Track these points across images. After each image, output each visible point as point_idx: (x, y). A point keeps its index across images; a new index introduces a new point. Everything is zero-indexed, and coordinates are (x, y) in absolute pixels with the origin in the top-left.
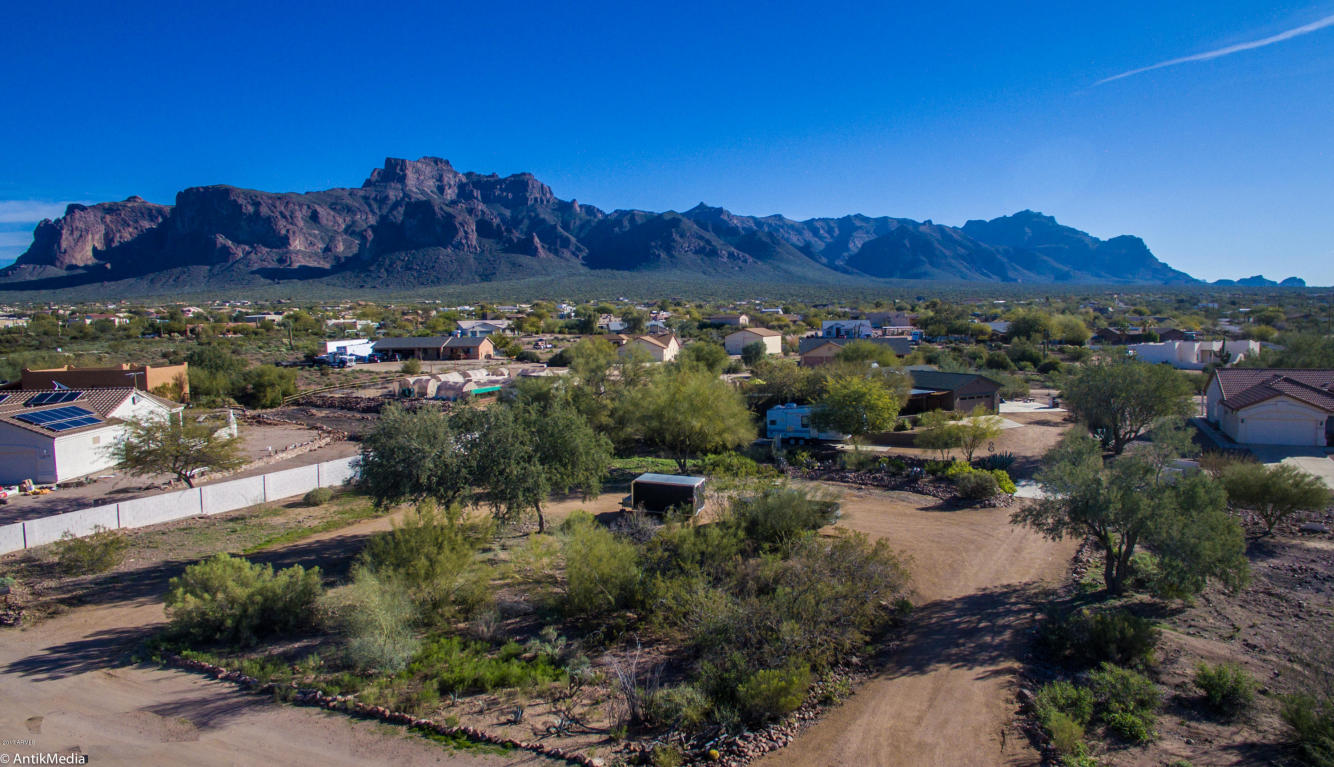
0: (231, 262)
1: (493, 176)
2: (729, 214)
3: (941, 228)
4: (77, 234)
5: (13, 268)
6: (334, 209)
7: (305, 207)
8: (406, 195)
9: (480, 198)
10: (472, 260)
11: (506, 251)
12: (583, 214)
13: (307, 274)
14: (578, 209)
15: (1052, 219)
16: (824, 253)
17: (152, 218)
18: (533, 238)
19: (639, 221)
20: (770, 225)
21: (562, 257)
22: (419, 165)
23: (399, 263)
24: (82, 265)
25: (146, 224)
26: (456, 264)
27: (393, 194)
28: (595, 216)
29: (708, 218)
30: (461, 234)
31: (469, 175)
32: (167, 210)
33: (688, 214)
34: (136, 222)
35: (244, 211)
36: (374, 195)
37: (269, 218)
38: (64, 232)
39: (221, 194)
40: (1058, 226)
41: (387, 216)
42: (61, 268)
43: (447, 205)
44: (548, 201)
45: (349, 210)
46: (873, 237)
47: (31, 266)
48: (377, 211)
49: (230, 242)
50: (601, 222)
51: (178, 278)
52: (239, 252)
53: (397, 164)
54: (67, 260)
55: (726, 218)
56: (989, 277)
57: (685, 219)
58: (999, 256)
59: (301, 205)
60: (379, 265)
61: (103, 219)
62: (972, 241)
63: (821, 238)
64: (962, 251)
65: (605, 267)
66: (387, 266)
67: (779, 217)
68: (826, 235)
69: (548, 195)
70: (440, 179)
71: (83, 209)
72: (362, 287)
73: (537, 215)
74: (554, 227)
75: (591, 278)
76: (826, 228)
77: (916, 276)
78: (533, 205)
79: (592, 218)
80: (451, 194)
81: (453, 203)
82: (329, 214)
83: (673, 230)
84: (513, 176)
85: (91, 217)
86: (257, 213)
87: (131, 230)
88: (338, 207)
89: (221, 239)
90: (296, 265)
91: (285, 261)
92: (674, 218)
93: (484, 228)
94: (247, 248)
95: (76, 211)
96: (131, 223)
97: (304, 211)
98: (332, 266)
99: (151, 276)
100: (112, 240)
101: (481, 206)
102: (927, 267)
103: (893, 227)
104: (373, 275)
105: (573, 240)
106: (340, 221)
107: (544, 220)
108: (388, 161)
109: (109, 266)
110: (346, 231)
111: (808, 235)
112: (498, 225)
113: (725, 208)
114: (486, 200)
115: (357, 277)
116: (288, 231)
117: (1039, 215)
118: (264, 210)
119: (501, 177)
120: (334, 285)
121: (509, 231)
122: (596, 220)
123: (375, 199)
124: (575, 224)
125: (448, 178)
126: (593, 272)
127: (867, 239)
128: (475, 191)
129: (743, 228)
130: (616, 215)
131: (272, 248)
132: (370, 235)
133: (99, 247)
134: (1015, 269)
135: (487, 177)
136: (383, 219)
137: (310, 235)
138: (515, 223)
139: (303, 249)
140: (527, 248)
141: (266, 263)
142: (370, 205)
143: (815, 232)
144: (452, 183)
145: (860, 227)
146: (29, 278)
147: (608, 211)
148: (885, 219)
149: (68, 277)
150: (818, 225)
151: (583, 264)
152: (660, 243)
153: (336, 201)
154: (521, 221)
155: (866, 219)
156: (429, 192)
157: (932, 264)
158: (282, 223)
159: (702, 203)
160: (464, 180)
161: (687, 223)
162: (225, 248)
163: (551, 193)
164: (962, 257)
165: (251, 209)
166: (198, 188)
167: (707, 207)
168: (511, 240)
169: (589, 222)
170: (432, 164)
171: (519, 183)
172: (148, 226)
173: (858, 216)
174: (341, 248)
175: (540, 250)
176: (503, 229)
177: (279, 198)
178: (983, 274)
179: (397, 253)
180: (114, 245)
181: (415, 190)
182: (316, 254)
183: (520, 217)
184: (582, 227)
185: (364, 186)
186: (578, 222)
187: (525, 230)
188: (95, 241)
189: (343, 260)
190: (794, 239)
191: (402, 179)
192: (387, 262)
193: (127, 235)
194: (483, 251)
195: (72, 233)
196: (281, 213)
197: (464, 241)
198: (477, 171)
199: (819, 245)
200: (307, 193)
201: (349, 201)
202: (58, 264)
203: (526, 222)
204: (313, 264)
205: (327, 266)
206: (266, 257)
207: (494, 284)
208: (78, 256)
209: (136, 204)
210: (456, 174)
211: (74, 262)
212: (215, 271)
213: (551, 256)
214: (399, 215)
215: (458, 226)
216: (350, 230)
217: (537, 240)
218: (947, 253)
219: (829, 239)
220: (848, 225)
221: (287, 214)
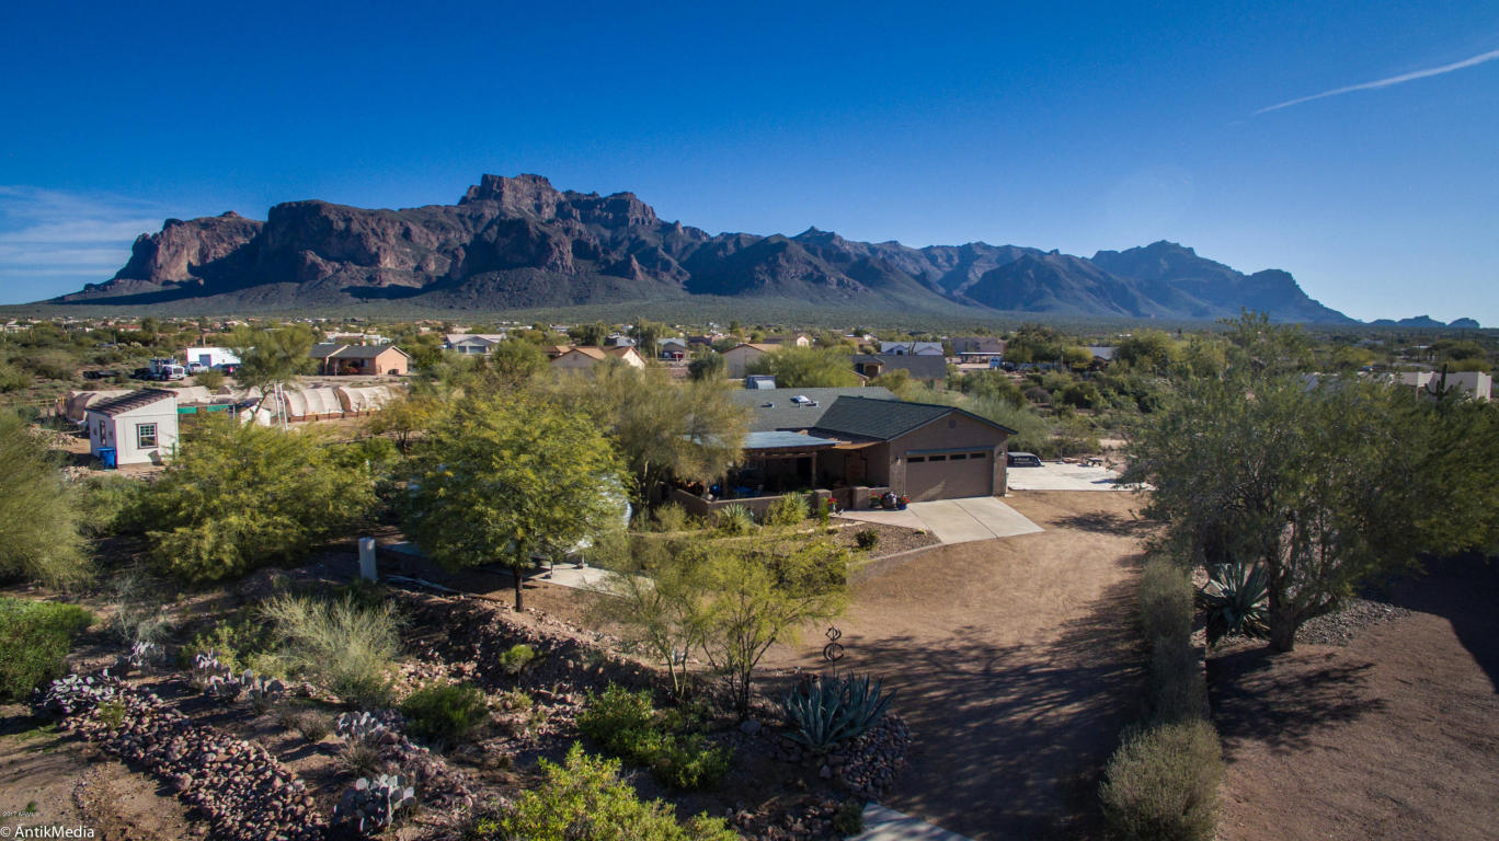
0: (320, 280)
1: (594, 194)
2: (841, 240)
3: (1069, 259)
4: (173, 249)
5: (111, 283)
6: (427, 227)
7: (398, 224)
8: (502, 214)
9: (579, 217)
10: (566, 282)
11: (602, 273)
12: (688, 238)
13: (396, 293)
14: (681, 231)
15: (1190, 250)
16: (942, 283)
17: (246, 233)
18: (630, 260)
19: (745, 245)
20: (885, 252)
21: (660, 281)
22: (517, 182)
23: (491, 284)
24: (176, 280)
25: (241, 240)
26: (549, 286)
27: (489, 212)
28: (699, 238)
29: (820, 243)
30: (556, 254)
31: (568, 193)
32: (261, 225)
33: (797, 239)
34: (231, 237)
35: (335, 227)
36: (469, 213)
37: (359, 235)
38: (161, 247)
39: (313, 209)
40: (1198, 258)
41: (482, 234)
42: (156, 283)
43: (542, 224)
44: (650, 222)
45: (443, 228)
46: (996, 266)
47: (129, 281)
48: (471, 229)
49: (320, 259)
50: (705, 245)
51: (267, 295)
52: (329, 269)
53: (494, 181)
54: (163, 276)
55: (837, 243)
56: (1120, 311)
57: (793, 244)
58: (1131, 290)
59: (393, 223)
60: (470, 285)
61: (198, 234)
62: (1101, 273)
63: (939, 267)
64: (1091, 283)
65: (706, 293)
66: (477, 287)
67: (894, 244)
68: (945, 264)
69: (650, 216)
70: (538, 197)
71: (180, 223)
72: (451, 307)
73: (637, 237)
74: (656, 248)
75: (690, 303)
76: (944, 256)
77: (1042, 309)
78: (634, 226)
79: (695, 241)
80: (548, 213)
81: (550, 222)
82: (421, 231)
83: (780, 255)
84: (615, 195)
85: (187, 233)
86: (348, 229)
87: (225, 245)
88: (432, 225)
89: (311, 256)
90: (386, 284)
91: (375, 279)
92: (780, 243)
93: (580, 249)
94: (337, 265)
95: (173, 226)
96: (226, 239)
97: (396, 228)
98: (424, 286)
99: (241, 292)
100: (207, 256)
101: (579, 226)
102: (1054, 301)
103: (1017, 256)
104: (465, 296)
105: (675, 263)
106: (433, 239)
107: (644, 242)
108: (485, 177)
109: (202, 282)
110: (439, 250)
111: (926, 264)
112: (595, 247)
113: (837, 233)
114: (585, 220)
115: (448, 297)
116: (379, 248)
117: (1176, 246)
118: (356, 227)
119: (602, 196)
120: (422, 306)
121: (606, 252)
122: (700, 243)
123: (470, 217)
124: (677, 247)
125: (547, 196)
126: (693, 297)
127: (988, 269)
128: (574, 210)
129: (856, 255)
130: (721, 238)
131: (362, 265)
132: (462, 254)
133: (195, 262)
134: (1147, 303)
135: (586, 195)
136: (478, 237)
137: (402, 252)
138: (614, 244)
139: (394, 267)
140: (623, 270)
141: (354, 281)
142: (464, 223)
143: (933, 260)
144: (551, 201)
145: (981, 256)
146: (125, 293)
147: (713, 235)
148: (1008, 248)
149: (162, 292)
150: (937, 252)
151: (684, 289)
152: (765, 268)
153: (430, 218)
154: (621, 243)
155: (988, 248)
156: (526, 210)
157: (1057, 296)
158: (373, 240)
159: (812, 228)
160: (563, 199)
161: (794, 248)
162: (314, 265)
163: (653, 214)
164: (1089, 290)
165: (342, 225)
166: (290, 203)
167: (817, 231)
168: (607, 262)
169: (692, 244)
170: (531, 181)
171: (620, 203)
172: (242, 242)
173: (980, 245)
174: (432, 267)
175: (638, 273)
176: (600, 250)
177: (372, 215)
178: (1113, 308)
179: (489, 273)
180: (208, 261)
181: (512, 208)
182: (407, 273)
183: (620, 238)
184: (685, 249)
185: (461, 203)
186: (681, 246)
187: (625, 252)
188: (190, 256)
189: (434, 280)
190: (911, 267)
191: (499, 197)
192: (479, 281)
193: (221, 251)
194: (578, 273)
195: (168, 248)
196: (373, 229)
197: (559, 262)
198: (577, 190)
199: (937, 274)
200: (401, 210)
201: (443, 219)
202: (154, 279)
203: (626, 244)
204: (403, 283)
205: (418, 286)
206: (355, 275)
207: (587, 307)
208: (174, 272)
209: (231, 220)
210: (554, 192)
211: (169, 278)
212: (303, 289)
213: (650, 279)
214: (493, 234)
215: (553, 246)
216: (443, 249)
217: (635, 262)
218: (1074, 284)
219: (948, 269)
220: (968, 253)
221: (379, 231)
